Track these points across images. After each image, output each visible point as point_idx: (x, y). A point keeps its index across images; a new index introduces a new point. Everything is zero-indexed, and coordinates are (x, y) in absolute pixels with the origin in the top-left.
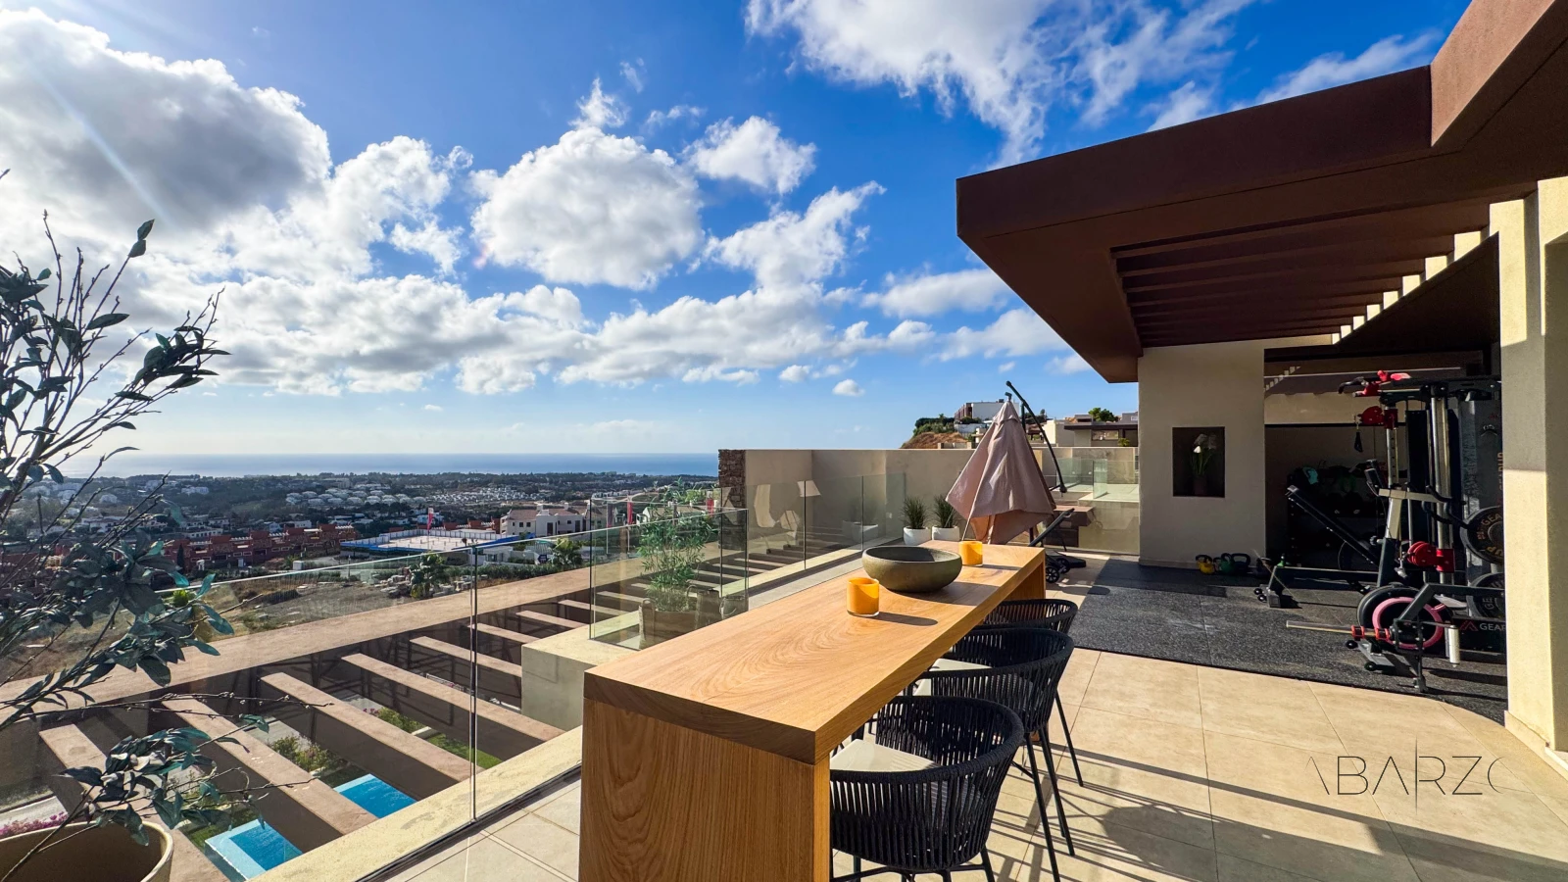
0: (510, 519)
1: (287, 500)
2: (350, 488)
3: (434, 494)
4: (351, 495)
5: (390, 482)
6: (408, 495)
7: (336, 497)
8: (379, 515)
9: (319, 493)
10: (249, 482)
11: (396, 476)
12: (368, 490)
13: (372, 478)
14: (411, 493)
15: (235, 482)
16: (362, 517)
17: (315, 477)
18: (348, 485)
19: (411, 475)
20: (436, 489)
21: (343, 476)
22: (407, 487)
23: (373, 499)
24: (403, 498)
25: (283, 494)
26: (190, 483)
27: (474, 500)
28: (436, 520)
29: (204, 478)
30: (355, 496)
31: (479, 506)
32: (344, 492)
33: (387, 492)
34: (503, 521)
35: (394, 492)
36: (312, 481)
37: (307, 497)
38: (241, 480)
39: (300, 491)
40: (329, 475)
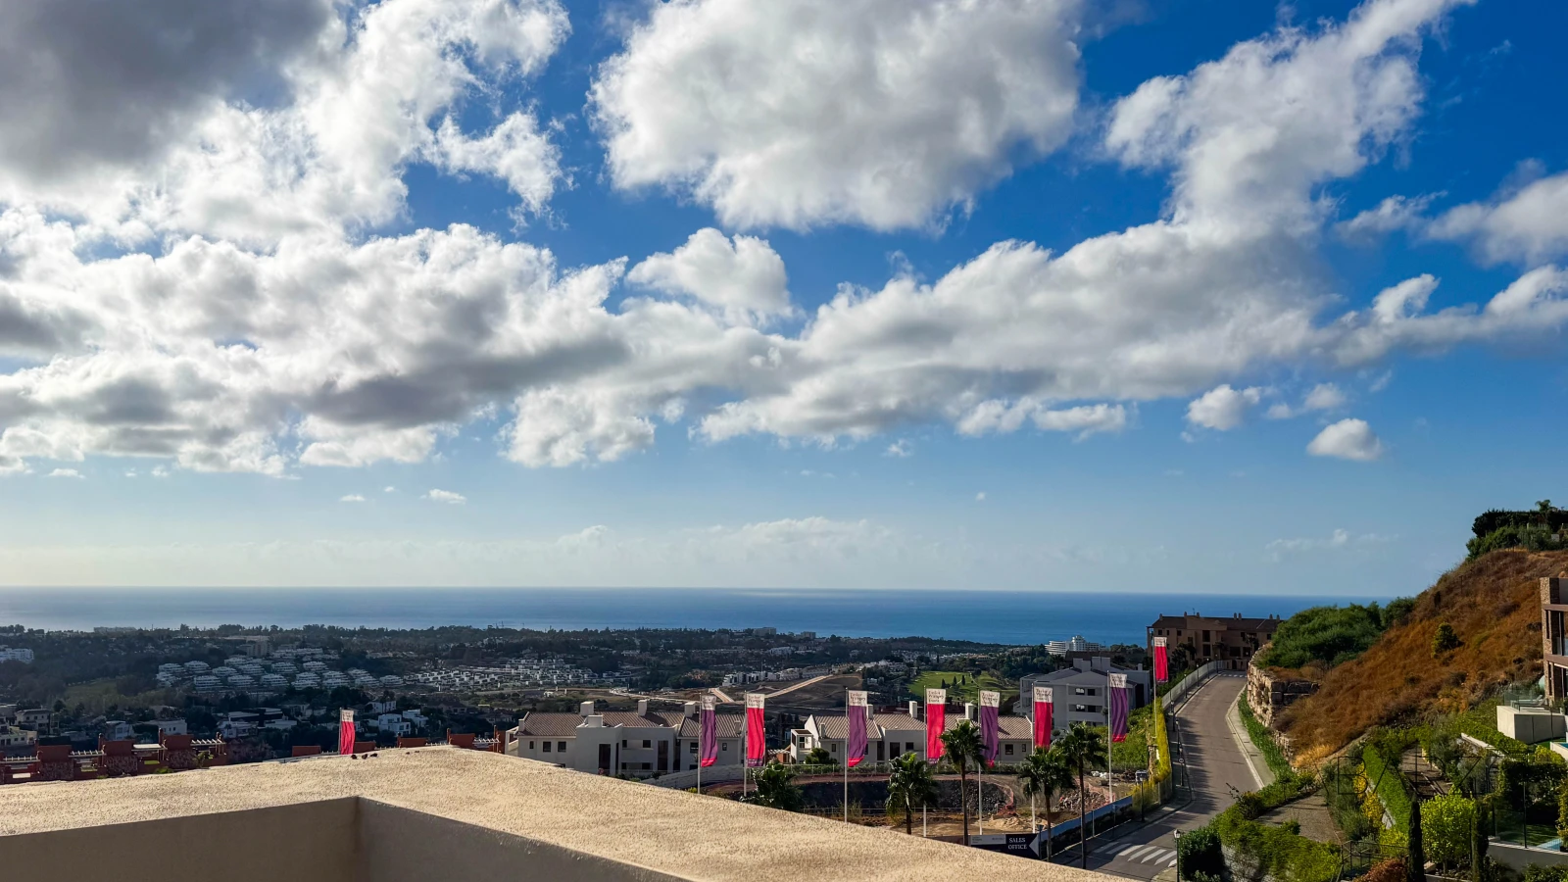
1: (160, 676)
2: (267, 656)
3: (418, 671)
4: (268, 669)
5: (338, 645)
6: (371, 672)
7: (240, 672)
8: (309, 713)
9: (213, 665)
10: (100, 640)
11: (353, 633)
12: (298, 660)
13: (311, 637)
14: (377, 668)
15: (77, 639)
16: (278, 717)
17: (211, 633)
18: (264, 651)
19: (381, 630)
20: (423, 660)
21: (258, 631)
22: (369, 654)
23: (306, 680)
24: (362, 677)
25: (150, 665)
26: (7, 641)
27: (493, 683)
28: (414, 725)
29: (31, 631)
30: (275, 672)
31: (502, 697)
32: (254, 666)
33: (333, 665)
35: (343, 665)
36: (205, 641)
37: (191, 672)
38: (88, 636)
39: (181, 661)
40: (236, 629)
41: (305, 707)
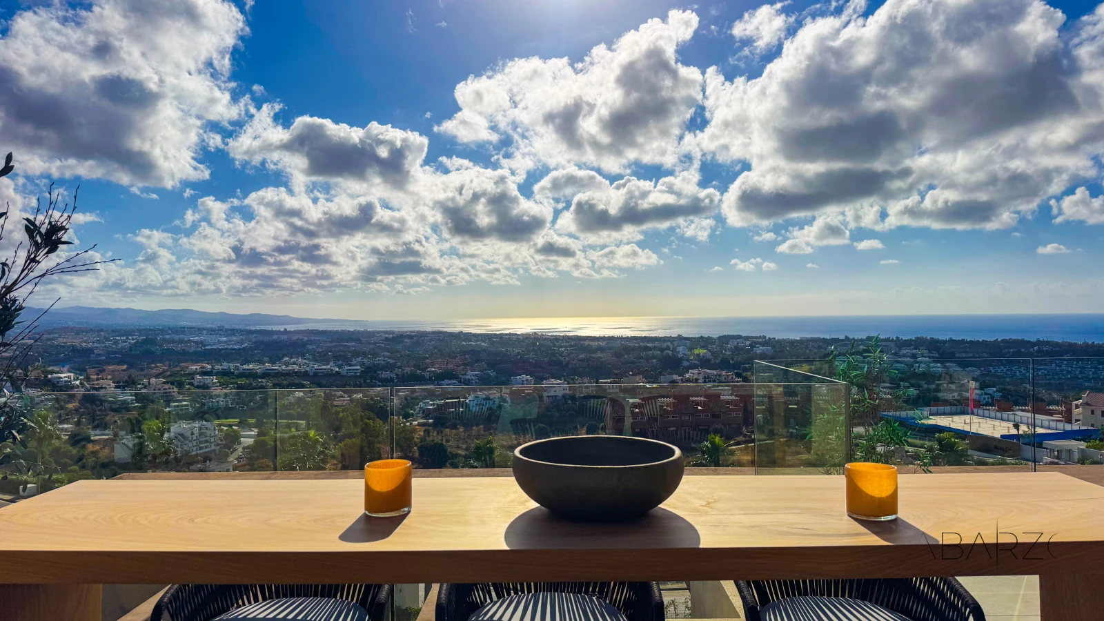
0: (1087, 404)
2: (895, 354)
4: (897, 361)
5: (937, 349)
6: (959, 365)
8: (926, 386)
10: (804, 343)
11: (945, 342)
12: (914, 357)
13: (918, 343)
14: (963, 362)
15: (792, 343)
16: (908, 387)
17: (862, 340)
18: (893, 350)
19: (963, 340)
20: (994, 359)
21: (888, 339)
22: (957, 354)
23: (920, 367)
24: (954, 368)
26: (759, 343)
28: (992, 397)
29: (769, 338)
30: (901, 363)
33: (936, 360)
34: (1077, 407)
35: (942, 360)
38: (796, 341)
41: (924, 382)
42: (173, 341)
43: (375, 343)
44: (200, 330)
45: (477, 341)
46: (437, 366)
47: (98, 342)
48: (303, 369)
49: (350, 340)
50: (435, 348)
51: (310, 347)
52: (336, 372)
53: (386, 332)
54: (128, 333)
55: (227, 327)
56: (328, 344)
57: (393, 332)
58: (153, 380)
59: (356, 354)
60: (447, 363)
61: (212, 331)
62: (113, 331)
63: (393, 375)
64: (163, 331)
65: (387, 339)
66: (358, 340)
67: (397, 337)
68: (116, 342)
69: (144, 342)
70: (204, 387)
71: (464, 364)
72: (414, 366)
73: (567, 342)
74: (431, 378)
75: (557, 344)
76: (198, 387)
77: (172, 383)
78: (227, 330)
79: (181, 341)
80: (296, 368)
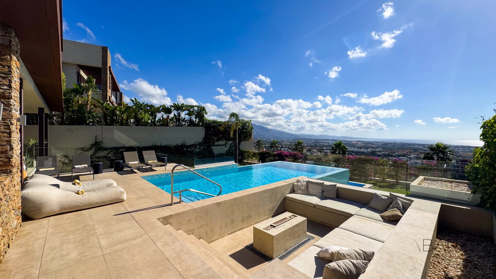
42: (321, 142)
43: (378, 145)
44: (328, 140)
45: (418, 146)
46: (399, 152)
47: (305, 142)
48: (353, 150)
49: (370, 144)
50: (400, 147)
51: (357, 145)
52: (363, 152)
53: (382, 142)
54: (311, 140)
55: (335, 139)
56: (362, 145)
57: (385, 142)
58: (314, 150)
59: (371, 148)
60: (403, 152)
61: (332, 140)
62: (309, 139)
63: (381, 154)
64: (319, 140)
65: (382, 144)
66: (372, 144)
67: (386, 143)
68: (309, 142)
69: (315, 142)
70: (326, 152)
71: (410, 153)
72: (390, 152)
73: (462, 148)
74: (395, 156)
75: (457, 149)
76: (325, 152)
77: (319, 151)
78: (335, 140)
79: (323, 142)
80: (351, 150)
